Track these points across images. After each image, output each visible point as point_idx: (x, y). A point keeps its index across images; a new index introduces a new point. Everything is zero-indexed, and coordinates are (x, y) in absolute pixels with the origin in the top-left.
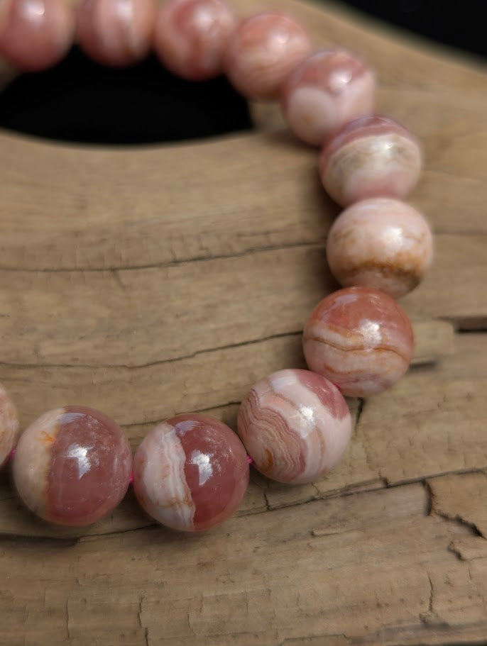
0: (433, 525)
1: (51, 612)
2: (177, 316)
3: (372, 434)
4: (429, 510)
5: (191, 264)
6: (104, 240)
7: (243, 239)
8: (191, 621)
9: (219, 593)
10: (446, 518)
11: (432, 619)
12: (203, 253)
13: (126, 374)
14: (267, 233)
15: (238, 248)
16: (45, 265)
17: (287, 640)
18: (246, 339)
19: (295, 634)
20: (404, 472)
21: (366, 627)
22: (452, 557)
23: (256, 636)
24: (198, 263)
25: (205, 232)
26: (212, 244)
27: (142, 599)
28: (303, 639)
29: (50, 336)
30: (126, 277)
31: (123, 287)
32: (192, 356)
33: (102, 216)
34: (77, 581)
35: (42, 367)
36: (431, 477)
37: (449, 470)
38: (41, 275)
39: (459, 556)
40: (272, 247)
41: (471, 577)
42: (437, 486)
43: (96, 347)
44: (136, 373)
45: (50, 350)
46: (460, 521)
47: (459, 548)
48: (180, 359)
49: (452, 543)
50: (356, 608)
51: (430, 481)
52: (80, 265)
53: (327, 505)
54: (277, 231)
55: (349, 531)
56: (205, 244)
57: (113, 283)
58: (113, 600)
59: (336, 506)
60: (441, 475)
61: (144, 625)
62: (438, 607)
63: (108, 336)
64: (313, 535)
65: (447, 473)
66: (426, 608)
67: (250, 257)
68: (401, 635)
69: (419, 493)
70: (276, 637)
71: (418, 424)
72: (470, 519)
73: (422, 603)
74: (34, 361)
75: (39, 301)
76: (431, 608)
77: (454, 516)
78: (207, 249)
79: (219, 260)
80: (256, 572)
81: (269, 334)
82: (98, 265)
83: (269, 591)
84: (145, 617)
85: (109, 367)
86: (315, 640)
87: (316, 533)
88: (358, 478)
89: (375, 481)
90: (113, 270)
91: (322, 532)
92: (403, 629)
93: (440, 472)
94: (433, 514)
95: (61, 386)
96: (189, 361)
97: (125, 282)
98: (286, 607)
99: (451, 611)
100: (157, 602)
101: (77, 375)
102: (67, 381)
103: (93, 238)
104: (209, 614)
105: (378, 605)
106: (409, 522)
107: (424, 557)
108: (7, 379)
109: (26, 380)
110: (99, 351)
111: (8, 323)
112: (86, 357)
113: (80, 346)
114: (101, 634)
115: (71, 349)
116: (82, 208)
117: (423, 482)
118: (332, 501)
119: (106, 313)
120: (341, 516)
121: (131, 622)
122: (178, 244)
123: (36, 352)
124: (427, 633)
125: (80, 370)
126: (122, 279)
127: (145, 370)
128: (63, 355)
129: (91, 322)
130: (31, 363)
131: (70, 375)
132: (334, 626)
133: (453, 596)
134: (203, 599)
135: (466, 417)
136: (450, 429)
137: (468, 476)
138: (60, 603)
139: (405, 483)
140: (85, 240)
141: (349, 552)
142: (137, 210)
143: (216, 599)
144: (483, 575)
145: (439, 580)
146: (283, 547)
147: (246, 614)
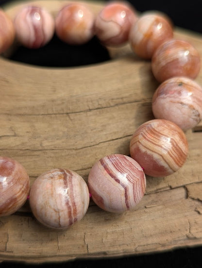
0: (189, 202)
1: (52, 240)
2: (92, 130)
4: (187, 196)
5: (96, 110)
6: (63, 103)
7: (114, 100)
8: (104, 241)
9: (114, 230)
10: (193, 199)
11: (191, 236)
12: (100, 106)
13: (74, 152)
14: (122, 98)
15: (112, 104)
16: (42, 113)
17: (139, 246)
18: (117, 137)
19: (142, 243)
20: (177, 183)
21: (167, 240)
22: (196, 213)
23: (127, 245)
24: (99, 110)
25: (100, 99)
26: (103, 103)
27: (85, 234)
28: (144, 245)
29: (46, 139)
30: (72, 116)
31: (71, 120)
32: (98, 144)
33: (62, 94)
35: (43, 150)
36: (187, 185)
37: (192, 182)
38: (41, 116)
39: (199, 213)
40: (124, 103)
42: (189, 188)
43: (63, 142)
44: (78, 151)
45: (46, 144)
46: (198, 200)
47: (199, 210)
48: (94, 146)
49: (196, 208)
50: (163, 233)
52: (55, 112)
53: (150, 196)
54: (126, 97)
55: (159, 206)
56: (100, 103)
57: (68, 118)
58: (75, 235)
59: (153, 197)
60: (190, 184)
61: (86, 244)
62: (193, 231)
63: (67, 138)
64: (146, 207)
65: (192, 183)
66: (188, 232)
67: (117, 107)
68: (179, 242)
69: (183, 191)
70: (135, 245)
73: (187, 230)
74: (40, 148)
75: (41, 126)
76: (190, 232)
77: (196, 198)
78: (101, 105)
79: (106, 109)
80: (126, 222)
81: (125, 135)
82: (62, 112)
83: (131, 228)
84: (87, 240)
85: (68, 149)
87: (147, 207)
89: (167, 187)
90: (67, 114)
91: (149, 207)
92: (180, 240)
94: (189, 198)
95: (51, 157)
96: (97, 146)
97: (72, 118)
98: (138, 234)
99: (197, 233)
100: (91, 235)
101: (56, 153)
102: (52, 155)
103: (59, 102)
104: (110, 238)
105: (171, 232)
106: (180, 201)
107: (186, 214)
108: (31, 155)
109: (38, 155)
110: (64, 144)
111: (30, 135)
112: (60, 146)
113: (57, 142)
114: (71, 247)
115: (53, 143)
116: (54, 91)
117: (184, 187)
118: (152, 195)
119: (66, 130)
120: (155, 200)
121: (81, 242)
122: (91, 103)
123: (41, 145)
124: (188, 241)
125: (57, 151)
126: (71, 117)
127: (81, 150)
128: (51, 145)
129: (61, 133)
130: (40, 149)
131: (54, 153)
132: (156, 240)
133: (198, 227)
134: (107, 233)
135: (198, 162)
136: (193, 167)
137: (200, 184)
138: (55, 237)
139: (177, 187)
140: (56, 103)
141: (159, 213)
142: (75, 91)
143: (112, 232)
145: (192, 222)
146: (135, 212)
147: (124, 237)
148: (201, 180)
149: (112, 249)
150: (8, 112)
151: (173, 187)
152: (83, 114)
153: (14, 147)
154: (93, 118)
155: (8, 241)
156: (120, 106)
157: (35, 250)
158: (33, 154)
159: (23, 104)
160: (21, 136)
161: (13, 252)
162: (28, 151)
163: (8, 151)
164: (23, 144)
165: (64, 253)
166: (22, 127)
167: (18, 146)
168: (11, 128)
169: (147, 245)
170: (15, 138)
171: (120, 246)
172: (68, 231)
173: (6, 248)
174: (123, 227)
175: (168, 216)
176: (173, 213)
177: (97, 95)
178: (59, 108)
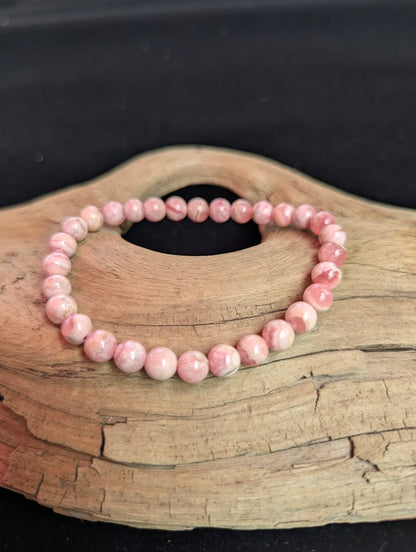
0: (354, 463)
1: (162, 504)
3: (323, 412)
4: (352, 454)
5: (232, 322)
6: (188, 310)
7: (259, 308)
8: (232, 512)
9: (246, 499)
10: (361, 460)
11: (354, 513)
12: (238, 316)
14: (270, 304)
15: (256, 313)
16: (159, 323)
17: (280, 523)
19: (284, 520)
20: (339, 433)
21: (320, 517)
22: (364, 480)
23: (264, 520)
24: (236, 321)
25: (239, 305)
26: (243, 312)
27: (207, 500)
28: (288, 522)
30: (200, 330)
31: (198, 335)
33: (188, 298)
34: (175, 489)
36: (353, 436)
37: (361, 432)
38: (157, 328)
39: (368, 481)
40: (273, 312)
41: (374, 492)
42: (355, 439)
46: (368, 461)
47: (368, 477)
49: (365, 474)
50: (316, 506)
51: (352, 438)
52: (176, 323)
53: (301, 450)
54: (275, 303)
55: (312, 465)
56: (239, 312)
57: (193, 332)
58: (193, 500)
59: (305, 450)
60: (358, 435)
61: (208, 514)
62: (356, 507)
64: (293, 467)
65: (362, 434)
66: (351, 508)
67: (262, 318)
69: (347, 443)
70: (274, 521)
71: (347, 407)
72: (375, 462)
73: (348, 506)
76: (353, 509)
77: (366, 459)
78: (240, 314)
79: (246, 320)
80: (264, 488)
82: (186, 323)
83: (271, 498)
84: (209, 509)
87: (295, 466)
88: (316, 436)
89: (325, 438)
90: (193, 326)
91: (298, 466)
92: (338, 516)
93: (358, 433)
94: (355, 457)
97: (199, 333)
98: (280, 506)
99: (363, 509)
100: (215, 502)
103: (183, 309)
104: (241, 509)
105: (326, 506)
106: (343, 460)
107: (350, 481)
108: (140, 384)
109: (150, 385)
114: (187, 516)
116: (179, 293)
117: (349, 438)
118: (303, 448)
120: (307, 456)
121: (202, 512)
122: (225, 311)
124: (350, 518)
126: (197, 330)
132: (304, 516)
133: (365, 501)
134: (237, 501)
135: (371, 402)
136: (363, 409)
137: (372, 436)
138: (166, 501)
139: (339, 439)
140: (179, 310)
141: (312, 477)
142: (205, 294)
143: (245, 501)
144: (380, 491)
145: (358, 494)
146: (279, 473)
147: (259, 510)
148: (374, 429)
149: (243, 524)
150: (114, 321)
151: (333, 438)
152: (215, 327)
154: (228, 333)
155: (104, 499)
156: (267, 316)
157: (139, 517)
158: (144, 383)
159: (134, 309)
161: (109, 515)
162: (137, 378)
165: (178, 523)
169: (292, 522)
171: (254, 520)
172: (183, 495)
173: (101, 509)
174: (260, 494)
175: (324, 483)
176: (331, 478)
177: (235, 299)
178: (183, 317)
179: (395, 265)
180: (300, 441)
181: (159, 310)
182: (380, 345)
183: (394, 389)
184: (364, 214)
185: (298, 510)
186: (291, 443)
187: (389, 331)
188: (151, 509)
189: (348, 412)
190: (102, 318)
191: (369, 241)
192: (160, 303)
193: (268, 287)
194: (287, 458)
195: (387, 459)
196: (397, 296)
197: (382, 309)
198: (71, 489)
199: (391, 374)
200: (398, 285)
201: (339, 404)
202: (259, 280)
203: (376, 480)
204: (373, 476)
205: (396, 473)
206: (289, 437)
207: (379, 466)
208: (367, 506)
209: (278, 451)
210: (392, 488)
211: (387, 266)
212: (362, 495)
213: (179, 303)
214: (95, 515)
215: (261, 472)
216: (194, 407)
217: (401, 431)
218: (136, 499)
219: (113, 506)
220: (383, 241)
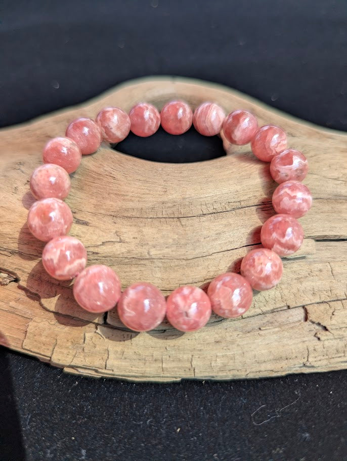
0: (308, 325)
1: (156, 360)
2: (205, 238)
3: (283, 287)
4: (306, 319)
5: (210, 215)
6: (174, 206)
7: (231, 204)
8: (212, 365)
9: (224, 354)
10: (313, 323)
11: (308, 364)
12: (214, 211)
13: (184, 262)
14: (240, 202)
15: (229, 209)
16: (151, 216)
17: (250, 372)
18: (233, 248)
19: (254, 370)
20: (296, 303)
22: (316, 339)
23: (238, 371)
24: (213, 215)
25: (215, 202)
26: (218, 207)
27: (192, 356)
28: (257, 372)
29: (154, 247)
30: (184, 221)
31: (182, 225)
32: (211, 255)
33: (174, 196)
34: (166, 348)
35: (151, 259)
36: (306, 305)
37: (313, 302)
38: (149, 220)
39: (319, 339)
40: (242, 208)
41: (324, 348)
42: (307, 307)
43: (172, 251)
44: (188, 262)
45: (153, 252)
46: (319, 324)
47: (319, 336)
48: (206, 256)
49: (316, 334)
50: (278, 359)
51: (306, 307)
52: (164, 216)
54: (244, 200)
55: (274, 328)
56: (215, 207)
57: (179, 224)
58: (181, 356)
59: (269, 317)
60: (311, 304)
61: (193, 367)
62: (310, 360)
63: (177, 247)
64: (260, 329)
65: (313, 304)
66: (305, 360)
67: (234, 212)
68: (295, 369)
69: (302, 311)
70: (246, 371)
71: (301, 283)
72: (324, 324)
73: (304, 358)
74: (148, 257)
75: (149, 231)
76: (308, 360)
77: (317, 322)
78: (216, 209)
79: (221, 213)
80: (238, 345)
82: (172, 216)
83: (244, 353)
84: (194, 363)
85: (177, 259)
86: (261, 373)
87: (262, 329)
88: (278, 305)
89: (284, 306)
90: (178, 218)
91: (264, 328)
92: (295, 367)
93: (310, 303)
94: (308, 321)
95: (158, 267)
96: (210, 257)
97: (183, 224)
98: (250, 359)
99: (315, 361)
100: (199, 357)
101: (165, 262)
102: (160, 265)
103: (170, 205)
104: (219, 362)
105: (287, 359)
106: (299, 324)
107: (305, 339)
108: (136, 264)
109: (144, 265)
110: (173, 253)
111: (137, 241)
112: (168, 255)
113: (166, 251)
114: (176, 369)
115: (162, 252)
116: (166, 192)
117: (303, 307)
118: (267, 315)
119: (176, 237)
120: (271, 321)
121: (188, 365)
122: (204, 207)
123: (148, 253)
124: (304, 368)
125: (166, 261)
126: (182, 222)
127: (192, 261)
128: (160, 254)
129: (171, 241)
130: (146, 258)
131: (162, 262)
132: (269, 366)
133: (316, 355)
134: (217, 356)
135: (320, 279)
136: (313, 284)
137: (321, 305)
138: (160, 357)
139: (296, 307)
140: (167, 205)
141: (275, 337)
142: (188, 193)
143: (223, 356)
144: (329, 347)
145: (311, 349)
146: (249, 335)
147: (234, 362)
148: (323, 300)
149: (221, 374)
150: (113, 214)
151: (291, 307)
152: (196, 220)
153: (119, 254)
154: (206, 224)
155: (108, 357)
156: (237, 211)
157: (137, 371)
158: (139, 263)
159: (130, 205)
160: (127, 242)
161: (113, 370)
162: (133, 259)
163: (111, 258)
164: (129, 252)
165: (169, 375)
166: (128, 231)
167: (123, 253)
168: (116, 232)
169: (260, 371)
170: (121, 244)
171: (230, 371)
172: (173, 352)
173: (106, 365)
174: (235, 351)
175: (285, 341)
176: (290, 338)
177: (212, 197)
178: (170, 211)
179: (336, 174)
180: (265, 309)
181: (150, 205)
182: (326, 236)
183: (337, 269)
184: (310, 135)
185: (265, 362)
186: (259, 311)
187: (333, 225)
188: (147, 364)
189: (302, 287)
190: (102, 212)
191: (315, 155)
192: (151, 199)
193: (238, 188)
194: (255, 323)
195: (333, 322)
196: (337, 198)
197: (327, 208)
198: (80, 350)
199: (334, 258)
200: (339, 190)
201: (295, 281)
202: (231, 182)
203: (326, 338)
204: (323, 335)
205: (341, 333)
206: (257, 306)
207: (328, 327)
208: (319, 358)
209: (248, 317)
210: (338, 344)
211: (330, 175)
212: (315, 350)
213: (166, 200)
214: (100, 370)
215: (235, 334)
216: (181, 282)
217: (344, 301)
218: (135, 357)
219: (116, 363)
220: (326, 155)
